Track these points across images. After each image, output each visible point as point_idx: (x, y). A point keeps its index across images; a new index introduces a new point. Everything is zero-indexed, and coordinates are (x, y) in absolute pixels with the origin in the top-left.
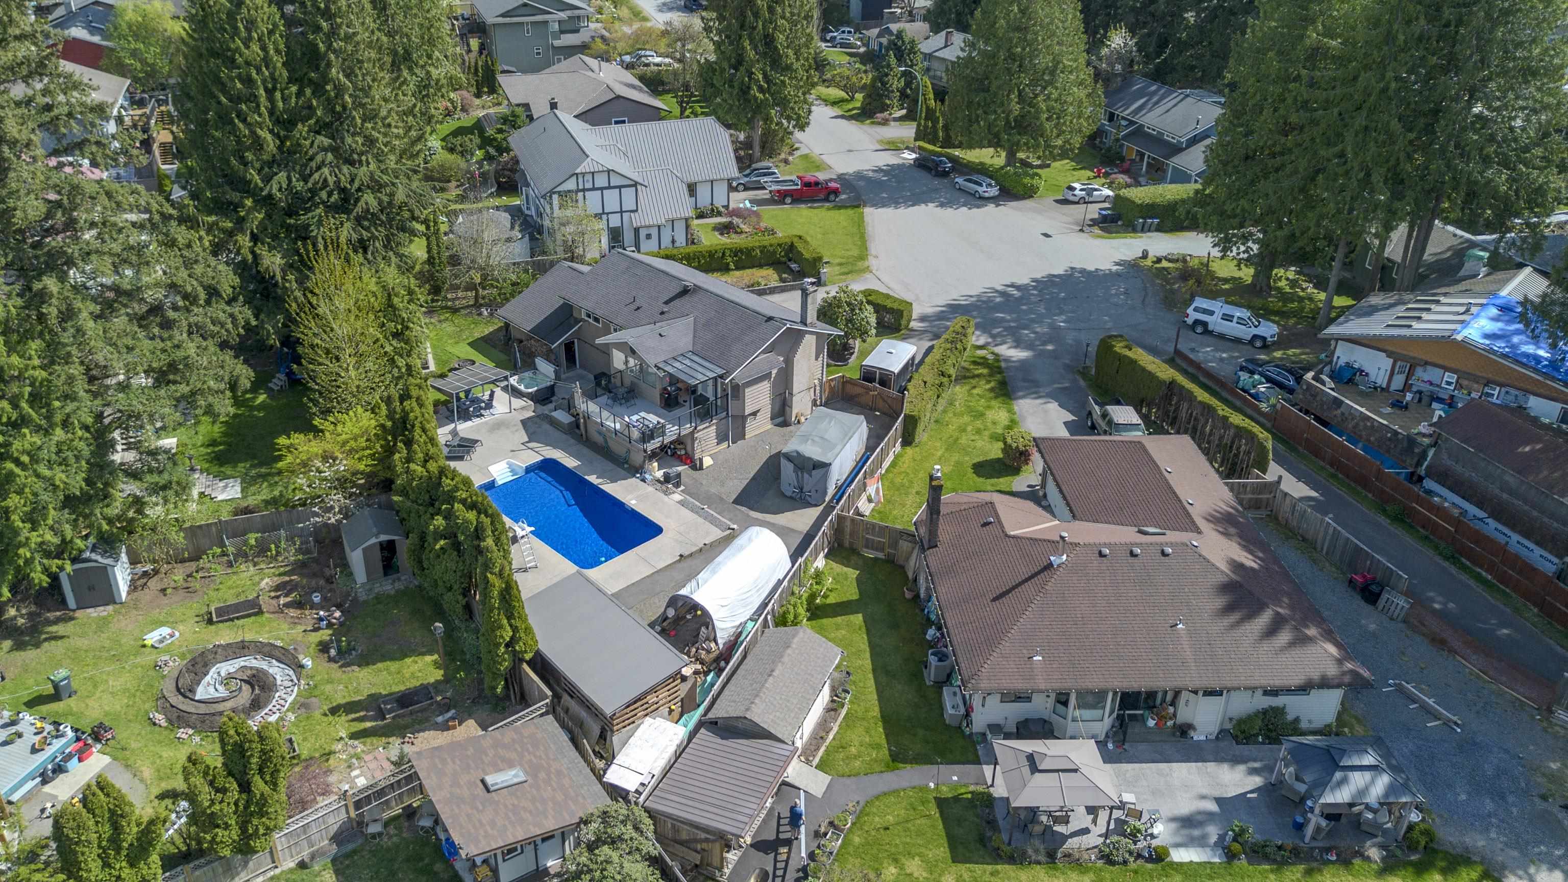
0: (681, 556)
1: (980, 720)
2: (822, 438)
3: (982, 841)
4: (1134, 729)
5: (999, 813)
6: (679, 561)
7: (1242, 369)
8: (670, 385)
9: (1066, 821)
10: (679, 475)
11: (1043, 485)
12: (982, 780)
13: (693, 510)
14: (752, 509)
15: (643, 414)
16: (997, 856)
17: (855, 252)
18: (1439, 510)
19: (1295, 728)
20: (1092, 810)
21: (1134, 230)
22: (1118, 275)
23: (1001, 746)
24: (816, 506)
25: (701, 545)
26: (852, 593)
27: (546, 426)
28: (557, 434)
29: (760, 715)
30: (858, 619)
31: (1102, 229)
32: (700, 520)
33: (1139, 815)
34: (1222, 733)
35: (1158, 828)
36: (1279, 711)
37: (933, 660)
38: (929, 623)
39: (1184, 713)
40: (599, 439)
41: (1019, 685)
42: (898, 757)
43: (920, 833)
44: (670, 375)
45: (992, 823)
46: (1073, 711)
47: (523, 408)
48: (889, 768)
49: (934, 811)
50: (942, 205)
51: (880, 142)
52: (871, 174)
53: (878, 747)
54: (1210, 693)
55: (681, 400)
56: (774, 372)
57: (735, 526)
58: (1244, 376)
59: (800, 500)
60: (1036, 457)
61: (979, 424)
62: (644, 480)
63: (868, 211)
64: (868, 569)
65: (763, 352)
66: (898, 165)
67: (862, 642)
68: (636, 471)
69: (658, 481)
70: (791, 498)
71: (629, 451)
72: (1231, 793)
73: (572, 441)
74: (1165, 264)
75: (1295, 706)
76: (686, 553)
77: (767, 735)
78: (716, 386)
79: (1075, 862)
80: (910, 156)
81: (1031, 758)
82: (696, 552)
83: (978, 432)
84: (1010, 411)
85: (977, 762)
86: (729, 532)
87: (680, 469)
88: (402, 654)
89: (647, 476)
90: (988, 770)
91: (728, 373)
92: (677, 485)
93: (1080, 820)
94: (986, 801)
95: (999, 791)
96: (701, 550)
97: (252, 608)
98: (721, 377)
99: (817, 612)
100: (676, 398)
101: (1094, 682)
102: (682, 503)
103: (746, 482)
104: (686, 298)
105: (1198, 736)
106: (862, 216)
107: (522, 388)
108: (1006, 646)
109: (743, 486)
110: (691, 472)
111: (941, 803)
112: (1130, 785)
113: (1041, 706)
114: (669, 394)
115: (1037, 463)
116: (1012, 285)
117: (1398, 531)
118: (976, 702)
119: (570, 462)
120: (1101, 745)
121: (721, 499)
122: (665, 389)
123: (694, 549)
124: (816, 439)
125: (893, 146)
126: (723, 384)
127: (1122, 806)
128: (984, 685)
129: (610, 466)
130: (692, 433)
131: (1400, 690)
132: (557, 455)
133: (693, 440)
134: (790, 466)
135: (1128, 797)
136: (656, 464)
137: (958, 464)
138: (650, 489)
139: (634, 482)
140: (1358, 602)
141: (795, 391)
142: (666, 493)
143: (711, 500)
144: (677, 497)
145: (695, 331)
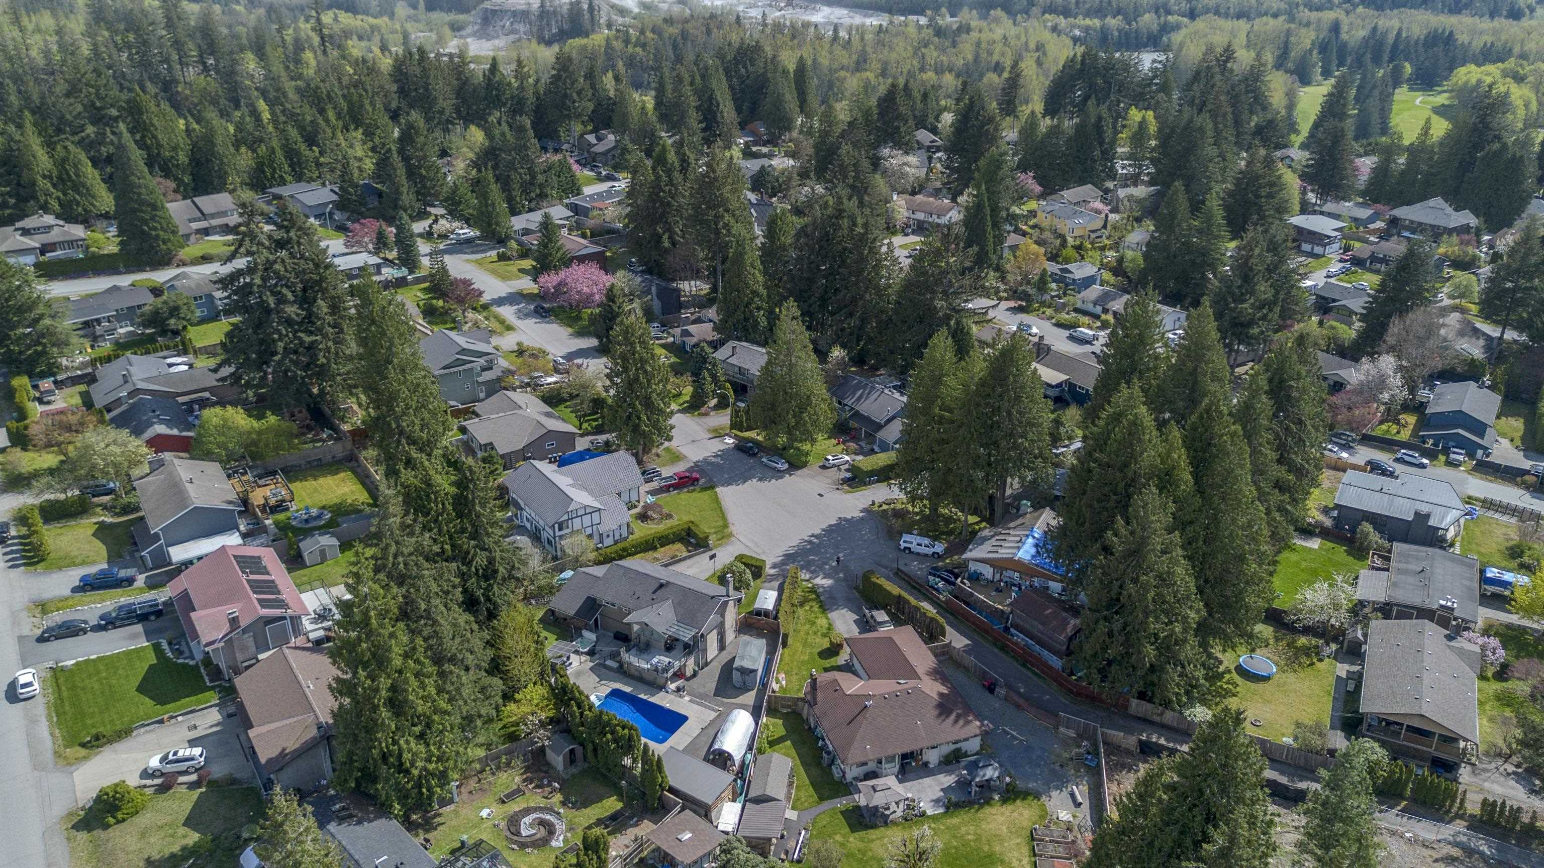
0: (704, 728)
1: (849, 776)
3: (860, 823)
4: (907, 768)
5: (864, 812)
6: (704, 731)
7: (930, 574)
8: (669, 640)
9: (888, 809)
10: (684, 687)
11: (851, 659)
12: (855, 800)
13: (697, 703)
14: (725, 698)
15: (659, 658)
16: (867, 827)
17: (720, 523)
18: (1016, 644)
19: (966, 755)
20: (897, 803)
21: (865, 484)
22: (862, 519)
23: (860, 785)
24: (754, 690)
25: (709, 722)
26: (782, 731)
27: (604, 670)
28: (611, 673)
29: (770, 792)
30: (789, 743)
31: (849, 486)
32: (703, 709)
33: (914, 801)
34: (940, 763)
35: (922, 804)
36: (959, 749)
37: (825, 755)
38: (819, 739)
39: (925, 758)
40: (637, 674)
41: (863, 759)
42: (822, 799)
43: (837, 825)
44: (667, 634)
45: (862, 816)
46: (885, 765)
47: (587, 661)
48: (818, 804)
49: (841, 817)
51: (709, 431)
52: (713, 460)
53: (812, 796)
54: (933, 748)
55: (675, 647)
57: (721, 709)
58: (931, 578)
59: (744, 689)
60: (845, 645)
61: (814, 628)
62: (668, 692)
63: (721, 491)
64: (785, 717)
66: (726, 450)
67: (793, 752)
68: (661, 687)
69: (675, 691)
70: (740, 688)
71: (655, 679)
72: (946, 785)
73: (623, 677)
74: (885, 507)
75: (965, 746)
76: (706, 727)
77: (774, 799)
78: (691, 636)
79: (894, 823)
80: (730, 441)
81: (873, 787)
83: (815, 633)
84: (827, 618)
85: (851, 794)
86: (719, 712)
88: (600, 799)
89: (668, 690)
90: (856, 796)
92: (684, 692)
93: (893, 807)
94: (857, 808)
95: (863, 803)
96: (709, 724)
97: (518, 792)
99: (772, 744)
100: (673, 646)
101: (891, 752)
102: (690, 701)
103: (716, 684)
104: (663, 590)
105: (931, 766)
106: (716, 494)
107: (581, 649)
108: (856, 744)
109: (715, 687)
111: (842, 813)
112: (909, 790)
113: (872, 766)
114: (669, 645)
115: (846, 650)
116: (813, 536)
117: (1002, 655)
118: (847, 770)
119: (627, 689)
120: (897, 777)
121: (709, 695)
122: (667, 643)
123: (706, 724)
125: (717, 434)
127: (907, 799)
128: (850, 762)
129: (646, 687)
130: (685, 663)
131: (1004, 730)
132: (618, 686)
133: (685, 666)
134: (738, 673)
135: (909, 795)
136: (671, 683)
137: (811, 654)
139: (662, 694)
140: (987, 694)
141: (726, 630)
142: (681, 697)
143: (701, 696)
144: (687, 698)
145: (675, 608)
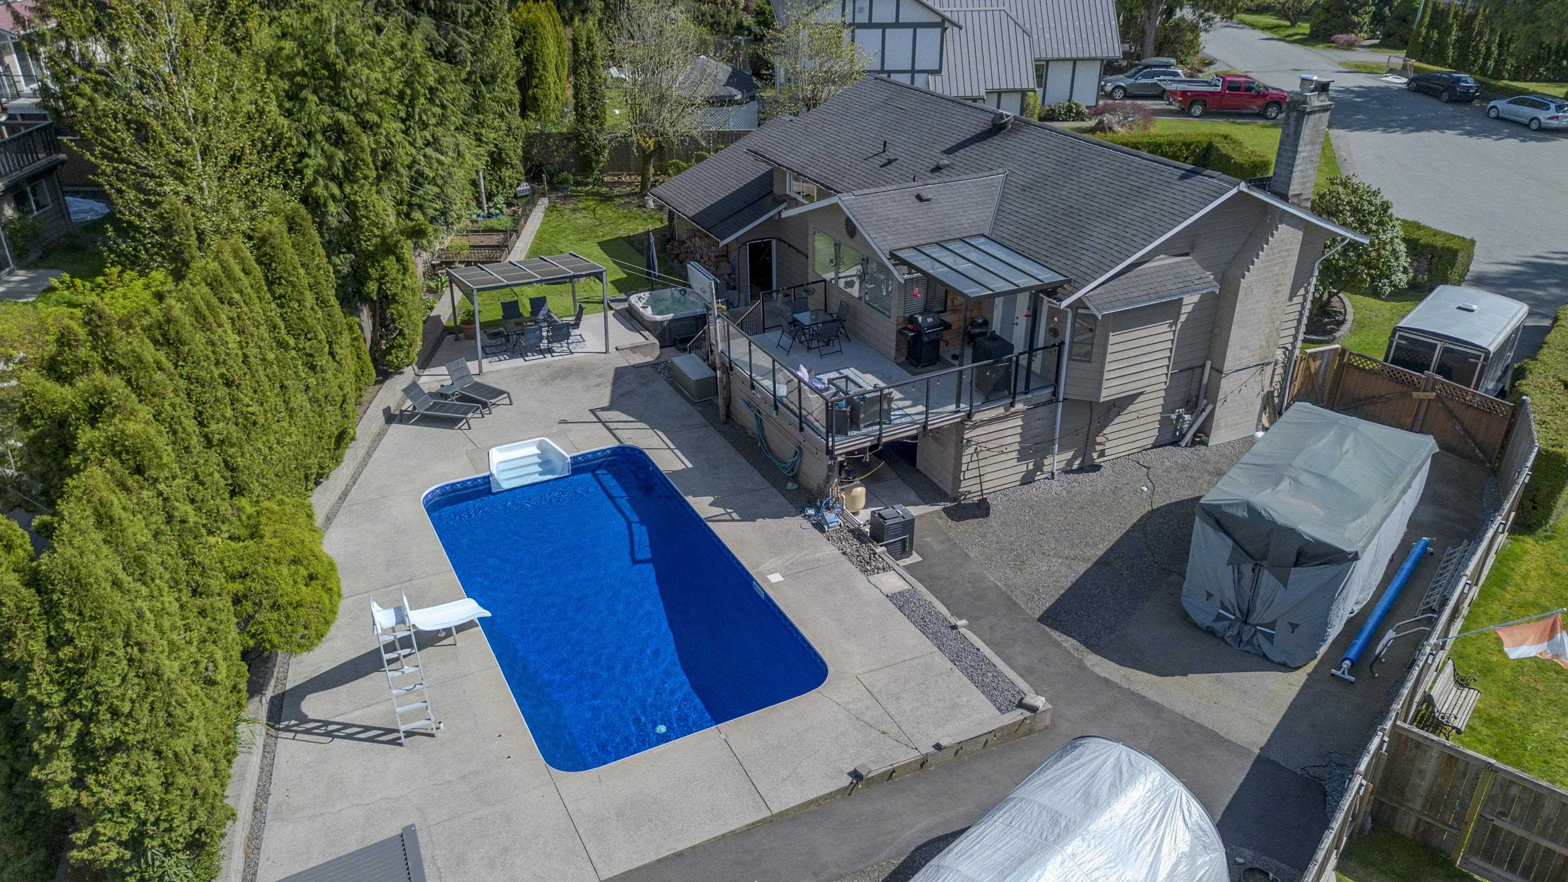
0: (856, 775)
2: (1322, 477)
6: (849, 791)
8: (926, 311)
10: (908, 525)
13: (927, 626)
14: (1094, 648)
15: (850, 372)
24: (1285, 667)
25: (927, 748)
27: (658, 386)
32: (941, 661)
40: (750, 420)
44: (930, 280)
47: (634, 349)
50: (1470, 134)
51: (1347, 64)
55: (946, 352)
56: (1190, 301)
57: (1040, 702)
59: (1239, 646)
62: (820, 526)
65: (1165, 249)
66: (1379, 88)
68: (806, 500)
69: (857, 534)
70: (1210, 632)
71: (799, 452)
73: (698, 419)
76: (876, 769)
78: (1034, 316)
80: (1396, 80)
82: (907, 767)
86: (1017, 715)
87: (915, 511)
89: (830, 516)
91: (1070, 284)
92: (904, 549)
96: (923, 763)
98: (1052, 291)
100: (935, 344)
102: (900, 601)
103: (1082, 568)
104: (996, 140)
107: (648, 313)
109: (1073, 577)
110: (945, 523)
114: (919, 333)
119: (671, 462)
121: (1012, 605)
122: (912, 320)
123: (904, 756)
124: (1305, 478)
125: (1366, 70)
126: (1053, 312)
129: (754, 480)
130: (960, 427)
132: (650, 441)
133: (961, 445)
134: (1222, 547)
136: (860, 491)
138: (830, 550)
139: (794, 525)
141: (1230, 363)
142: (867, 566)
143: (983, 603)
144: (892, 582)
145: (1003, 198)
